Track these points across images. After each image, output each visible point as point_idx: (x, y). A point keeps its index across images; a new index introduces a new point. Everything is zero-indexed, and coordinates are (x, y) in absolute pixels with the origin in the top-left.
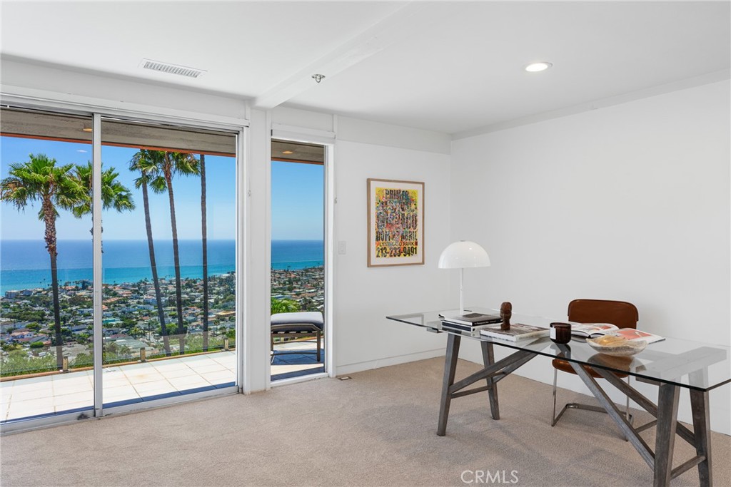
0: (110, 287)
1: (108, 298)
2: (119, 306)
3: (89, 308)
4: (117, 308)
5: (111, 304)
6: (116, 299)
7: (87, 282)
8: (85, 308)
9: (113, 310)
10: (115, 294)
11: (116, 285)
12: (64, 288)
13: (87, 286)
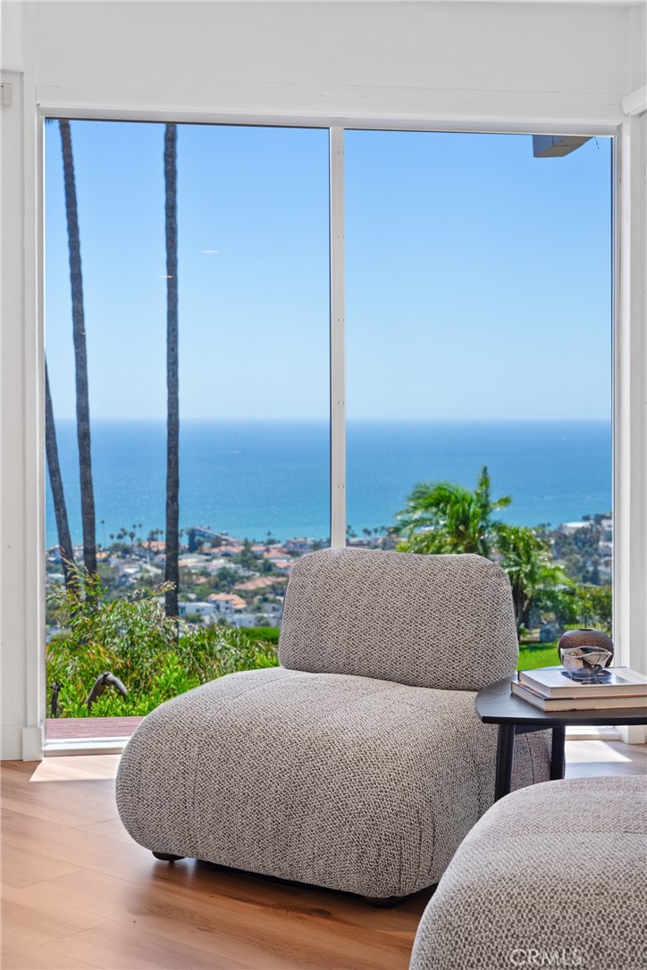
0: (257, 549)
1: (248, 578)
2: (274, 601)
3: (199, 600)
4: (268, 606)
5: (255, 593)
6: (269, 581)
7: (203, 534)
8: (191, 601)
9: (259, 609)
10: (268, 569)
11: (271, 542)
12: (146, 545)
13: (201, 543)
